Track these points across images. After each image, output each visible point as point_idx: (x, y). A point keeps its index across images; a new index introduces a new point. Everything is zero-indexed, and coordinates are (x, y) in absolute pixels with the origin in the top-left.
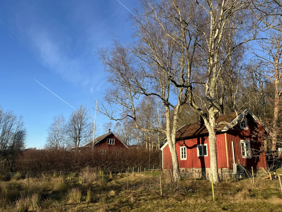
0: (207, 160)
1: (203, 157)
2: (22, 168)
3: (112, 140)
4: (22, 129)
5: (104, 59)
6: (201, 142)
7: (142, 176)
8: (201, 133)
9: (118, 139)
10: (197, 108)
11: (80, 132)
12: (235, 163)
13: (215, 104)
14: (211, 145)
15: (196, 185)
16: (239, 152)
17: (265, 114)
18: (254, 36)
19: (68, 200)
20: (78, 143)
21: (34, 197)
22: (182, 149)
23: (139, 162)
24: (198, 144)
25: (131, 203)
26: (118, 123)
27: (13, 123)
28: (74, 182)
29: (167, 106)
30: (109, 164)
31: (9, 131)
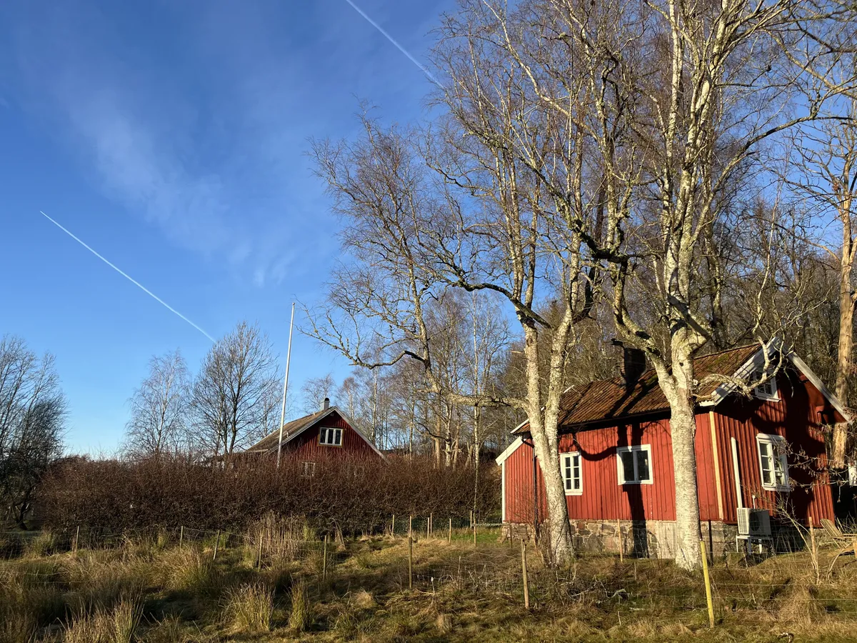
0: (650, 495)
1: (639, 485)
2: (60, 519)
3: (334, 433)
4: (51, 396)
5: (333, 173)
6: (629, 439)
7: (441, 544)
8: (632, 411)
9: (353, 428)
10: (634, 331)
11: (238, 406)
12: (744, 506)
13: (694, 317)
14: (677, 447)
15: (629, 574)
16: (752, 471)
17: (809, 356)
18: (813, 108)
19: (230, 623)
20: (229, 439)
21: (118, 614)
22: (568, 460)
23: (427, 499)
24: (618, 446)
25: (440, 634)
26: (348, 380)
27: (24, 377)
28: (226, 563)
29: (529, 327)
30: (334, 507)
31: (11, 402)
